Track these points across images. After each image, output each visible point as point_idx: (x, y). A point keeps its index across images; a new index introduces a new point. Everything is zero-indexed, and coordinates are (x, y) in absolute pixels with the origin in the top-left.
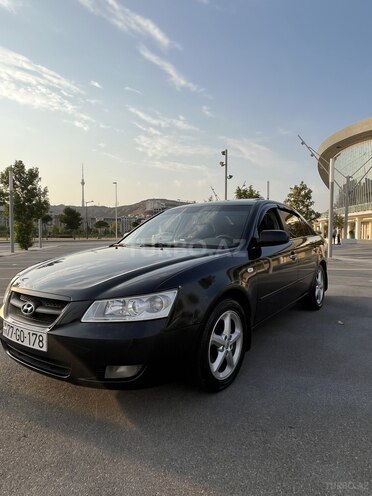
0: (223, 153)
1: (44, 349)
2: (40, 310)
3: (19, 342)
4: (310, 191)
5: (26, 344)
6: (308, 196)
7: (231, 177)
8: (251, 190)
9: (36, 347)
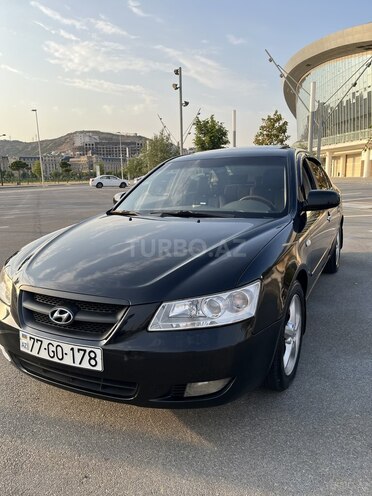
0: (177, 72)
1: (99, 368)
2: (80, 317)
3: (55, 360)
4: (286, 123)
5: (68, 361)
6: (283, 130)
7: (187, 104)
8: (213, 121)
9: (85, 365)
